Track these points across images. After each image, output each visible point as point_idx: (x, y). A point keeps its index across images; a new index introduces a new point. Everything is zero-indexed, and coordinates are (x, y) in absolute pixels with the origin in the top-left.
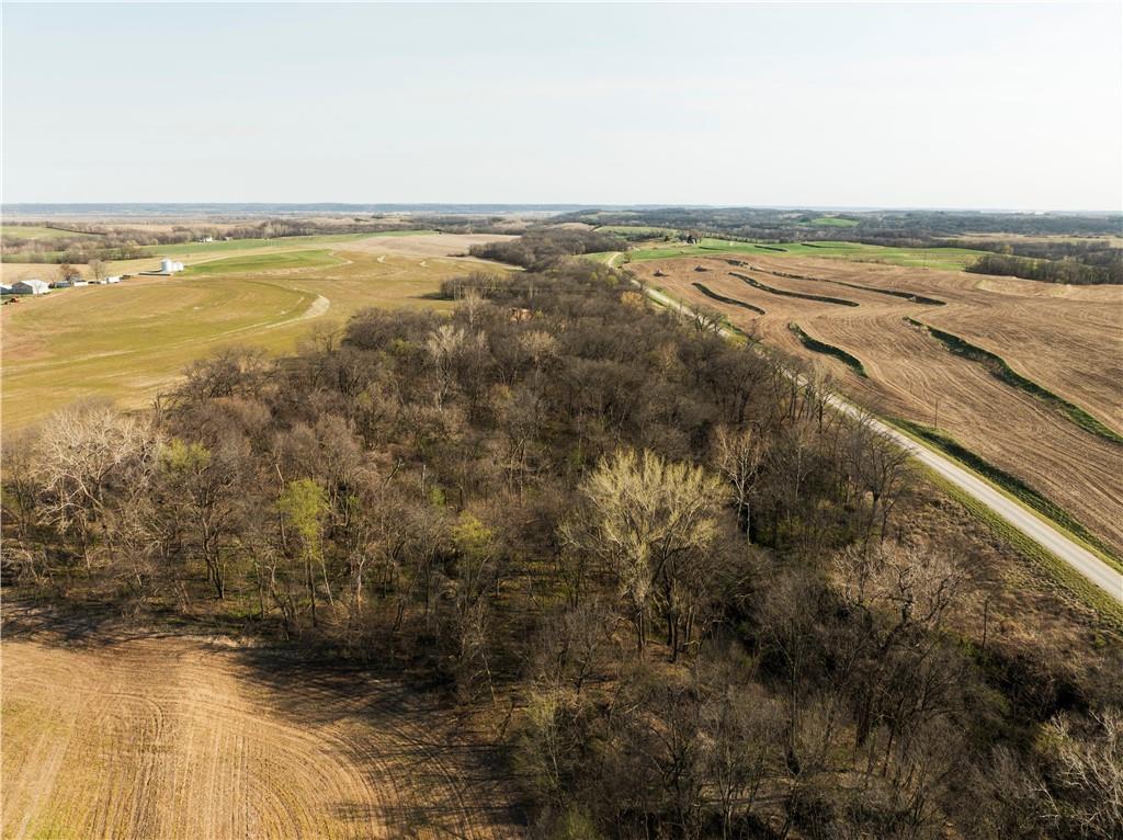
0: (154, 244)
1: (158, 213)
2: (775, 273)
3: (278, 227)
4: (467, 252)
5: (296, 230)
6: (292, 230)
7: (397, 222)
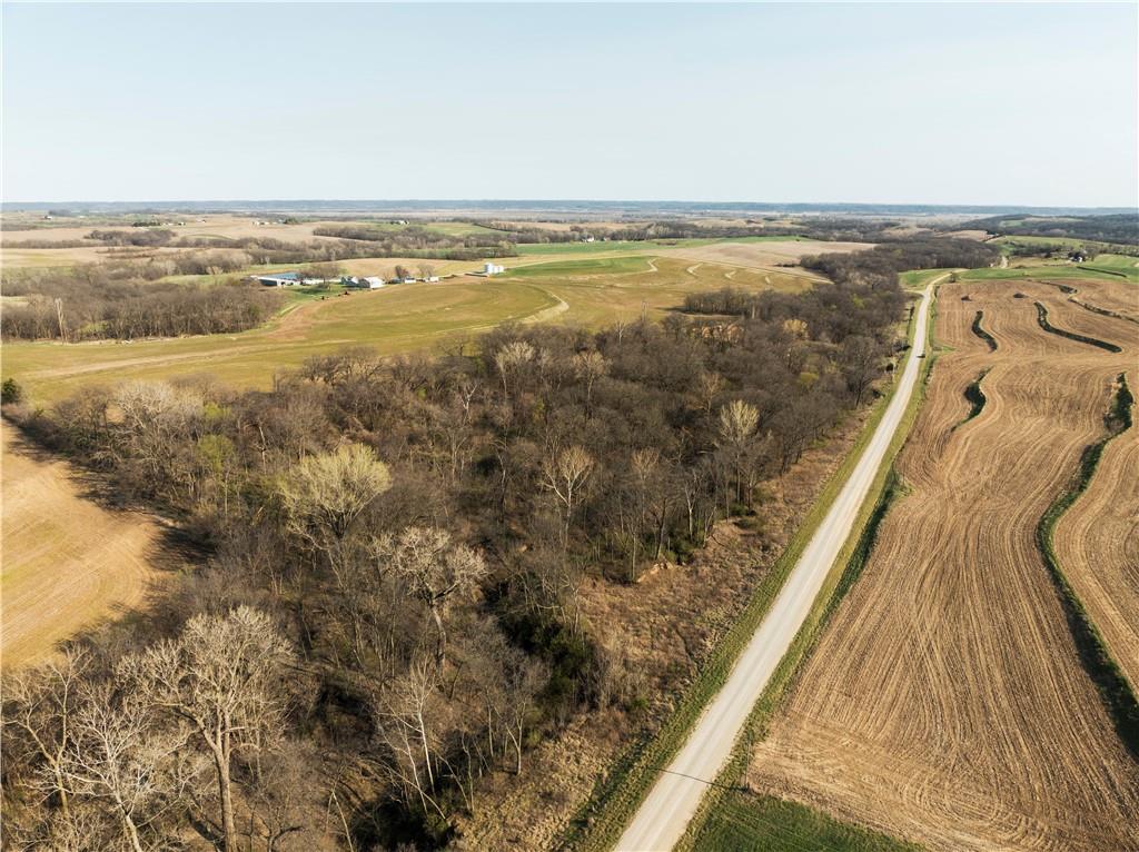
0: (546, 242)
1: (586, 211)
2: (1086, 307)
3: (661, 229)
4: (798, 262)
5: (676, 232)
6: (672, 231)
7: (788, 225)
